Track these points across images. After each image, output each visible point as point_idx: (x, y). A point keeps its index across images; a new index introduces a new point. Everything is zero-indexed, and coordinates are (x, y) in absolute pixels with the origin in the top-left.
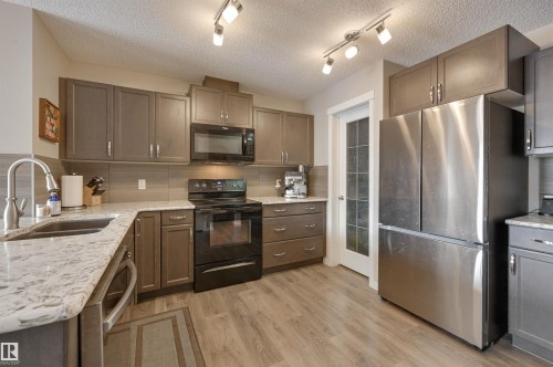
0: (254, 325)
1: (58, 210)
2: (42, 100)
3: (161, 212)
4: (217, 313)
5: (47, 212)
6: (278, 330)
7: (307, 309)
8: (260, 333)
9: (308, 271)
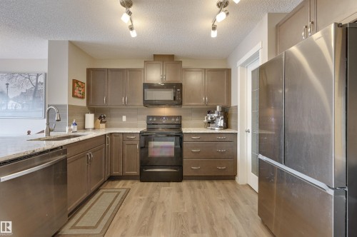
0: (153, 209)
1: (76, 130)
2: (73, 80)
3: (123, 133)
4: (141, 196)
5: (70, 130)
6: (164, 216)
7: (194, 209)
8: (152, 214)
9: (218, 184)
